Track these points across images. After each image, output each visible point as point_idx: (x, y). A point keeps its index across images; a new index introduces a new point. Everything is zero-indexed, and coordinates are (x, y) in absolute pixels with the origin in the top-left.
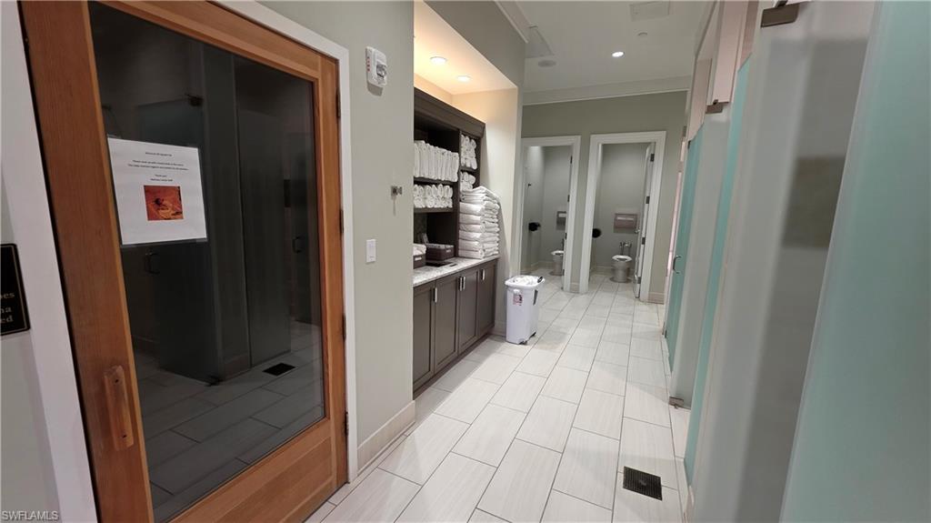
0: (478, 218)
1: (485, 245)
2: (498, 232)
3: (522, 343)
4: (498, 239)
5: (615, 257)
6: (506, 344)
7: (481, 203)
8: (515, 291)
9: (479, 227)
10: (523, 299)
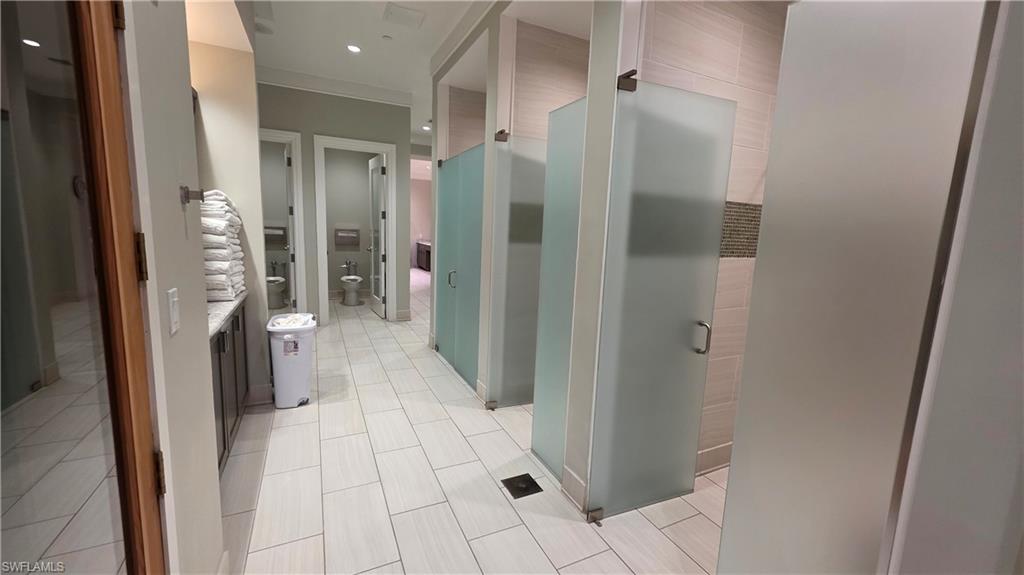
0: (223, 239)
1: (234, 278)
2: (242, 259)
3: (301, 404)
4: (243, 269)
5: (344, 278)
6: (278, 414)
7: (221, 216)
8: (286, 337)
9: (224, 252)
10: (299, 346)
